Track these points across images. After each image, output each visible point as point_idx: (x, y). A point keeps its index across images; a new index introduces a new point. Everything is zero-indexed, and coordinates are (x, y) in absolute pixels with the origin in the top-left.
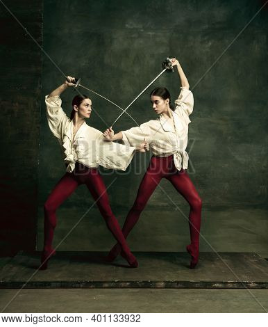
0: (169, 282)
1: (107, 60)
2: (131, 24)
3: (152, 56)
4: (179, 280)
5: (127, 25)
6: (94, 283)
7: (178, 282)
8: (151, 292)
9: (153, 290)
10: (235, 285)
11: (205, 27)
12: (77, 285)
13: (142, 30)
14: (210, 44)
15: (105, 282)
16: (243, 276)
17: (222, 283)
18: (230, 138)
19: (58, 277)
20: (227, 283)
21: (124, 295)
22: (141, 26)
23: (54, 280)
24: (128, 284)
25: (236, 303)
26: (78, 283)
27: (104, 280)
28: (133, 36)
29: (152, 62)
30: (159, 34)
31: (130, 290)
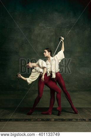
0: (56, 119)
1: (32, 37)
2: (41, 25)
3: (49, 36)
5: (39, 25)
7: (59, 119)
8: (49, 123)
9: (50, 122)
10: (81, 120)
11: (68, 25)
12: (22, 120)
13: (45, 27)
14: (70, 31)
17: (76, 119)
18: (77, 65)
19: (15, 117)
21: (39, 124)
22: (44, 25)
23: (13, 118)
25: (81, 127)
26: (22, 119)
27: (32, 118)
28: (42, 29)
29: (49, 38)
30: (51, 28)
31: (41, 122)
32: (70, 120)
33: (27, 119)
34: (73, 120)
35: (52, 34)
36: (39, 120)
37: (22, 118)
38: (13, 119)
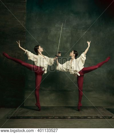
0: (72, 117)
1: (49, 38)
3: (65, 37)
4: (75, 116)
5: (56, 26)
6: (46, 117)
7: (75, 117)
8: (66, 120)
10: (95, 118)
11: (84, 26)
12: (40, 118)
14: (85, 32)
15: (49, 117)
16: (98, 114)
17: (90, 117)
19: (33, 115)
20: (92, 117)
21: (56, 121)
22: (61, 26)
25: (96, 124)
28: (58, 29)
29: (65, 39)
30: (67, 29)
32: (85, 118)
34: (89, 118)
35: (68, 35)
36: (56, 117)
37: (40, 116)
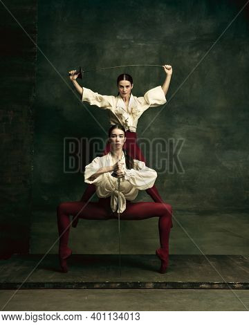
0: (158, 283)
2: (122, 35)
4: (167, 281)
6: (86, 284)
9: (142, 291)
10: (221, 286)
11: (193, 38)
13: (133, 41)
15: (96, 283)
16: (229, 277)
18: (217, 144)
20: (213, 284)
22: (131, 37)
23: (46, 281)
24: (118, 284)
25: (221, 303)
26: (69, 283)
27: (95, 280)
28: (124, 47)
29: (143, 72)
30: (149, 45)
31: (121, 291)
32: (195, 286)
33: (82, 284)
34: (203, 286)
37: (70, 280)
38: (47, 283)
